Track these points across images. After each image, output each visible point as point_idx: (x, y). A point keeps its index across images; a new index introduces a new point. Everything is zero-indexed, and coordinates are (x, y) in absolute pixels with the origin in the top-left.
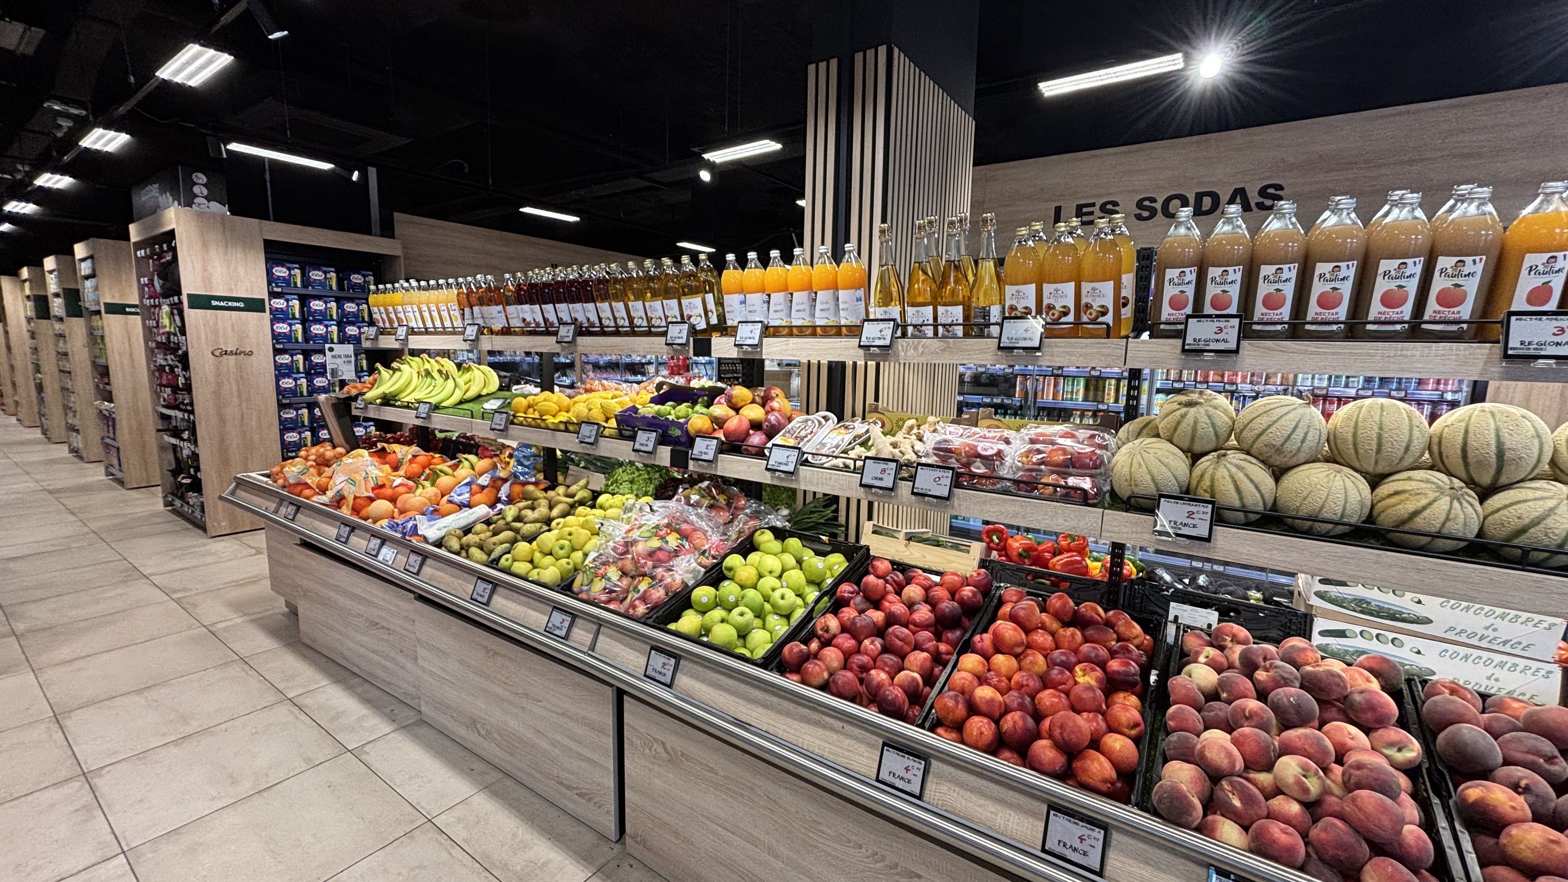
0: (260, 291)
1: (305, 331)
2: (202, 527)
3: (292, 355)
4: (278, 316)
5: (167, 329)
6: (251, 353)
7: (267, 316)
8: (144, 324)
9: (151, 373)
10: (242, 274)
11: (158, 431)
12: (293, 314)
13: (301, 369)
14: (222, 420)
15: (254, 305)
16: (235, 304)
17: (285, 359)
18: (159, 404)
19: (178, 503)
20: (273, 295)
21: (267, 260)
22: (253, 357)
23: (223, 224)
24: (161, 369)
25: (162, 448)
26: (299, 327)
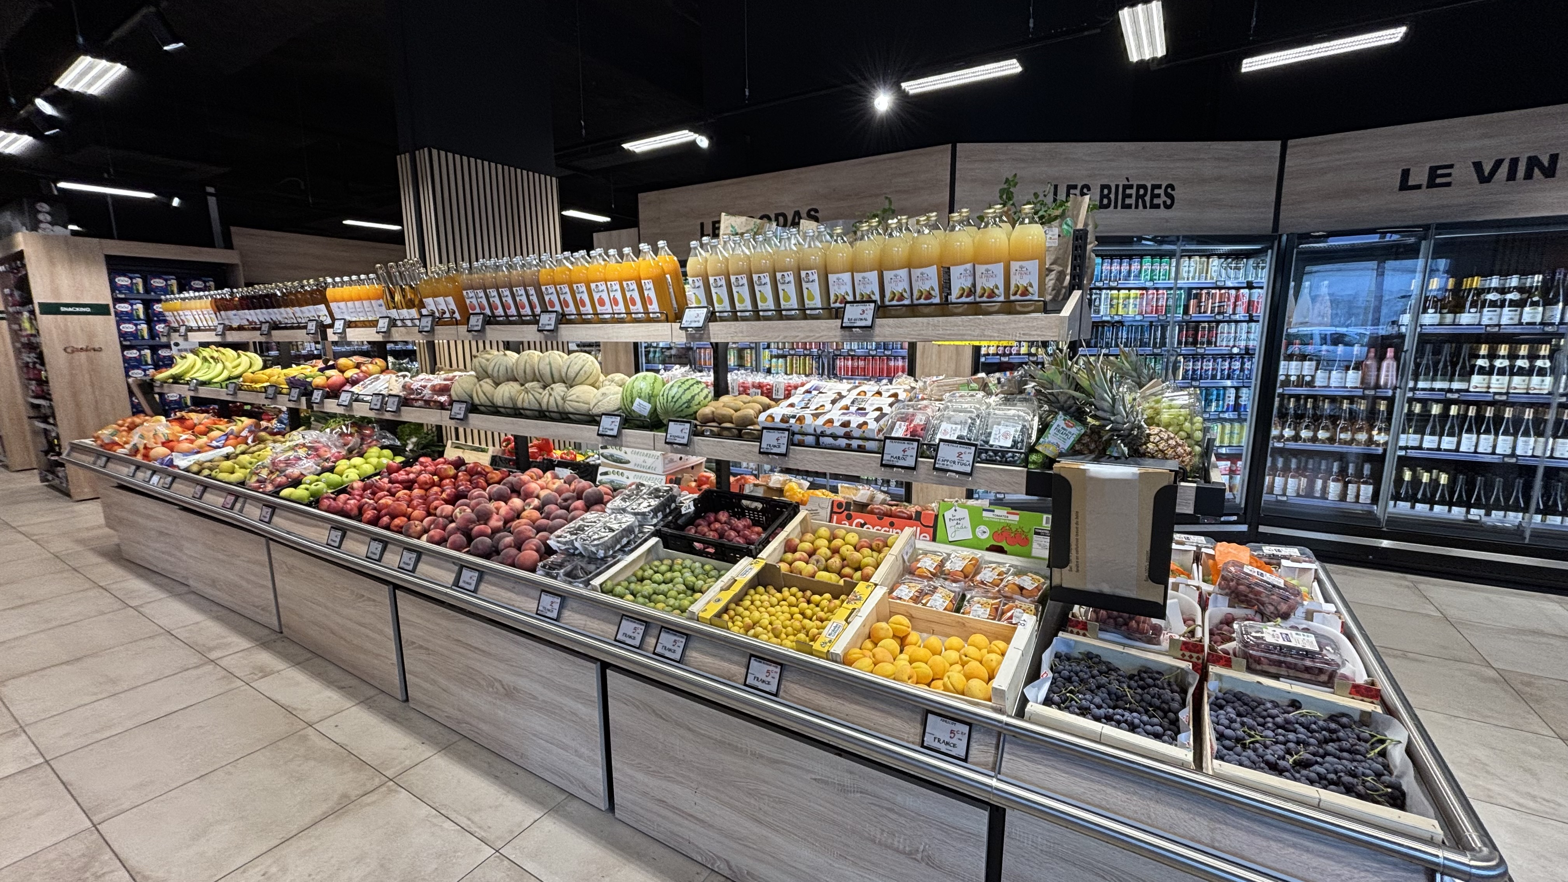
0: (105, 298)
1: (151, 330)
2: (67, 494)
3: (139, 350)
4: (122, 318)
5: (29, 332)
6: (100, 350)
7: (112, 318)
8: (10, 329)
9: (20, 368)
10: (87, 284)
11: (30, 418)
12: (138, 316)
13: (149, 361)
14: (78, 405)
15: (100, 310)
16: (82, 309)
17: (133, 354)
18: (27, 395)
19: (50, 477)
20: (116, 300)
21: (109, 274)
22: (101, 354)
23: (67, 243)
24: (27, 365)
25: (35, 432)
26: (144, 327)
